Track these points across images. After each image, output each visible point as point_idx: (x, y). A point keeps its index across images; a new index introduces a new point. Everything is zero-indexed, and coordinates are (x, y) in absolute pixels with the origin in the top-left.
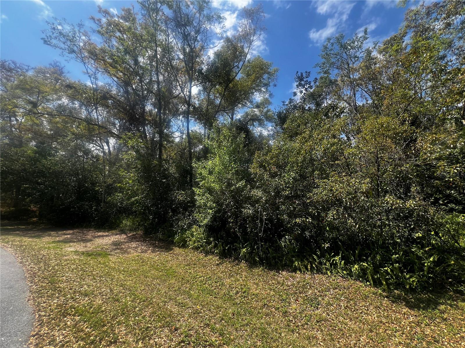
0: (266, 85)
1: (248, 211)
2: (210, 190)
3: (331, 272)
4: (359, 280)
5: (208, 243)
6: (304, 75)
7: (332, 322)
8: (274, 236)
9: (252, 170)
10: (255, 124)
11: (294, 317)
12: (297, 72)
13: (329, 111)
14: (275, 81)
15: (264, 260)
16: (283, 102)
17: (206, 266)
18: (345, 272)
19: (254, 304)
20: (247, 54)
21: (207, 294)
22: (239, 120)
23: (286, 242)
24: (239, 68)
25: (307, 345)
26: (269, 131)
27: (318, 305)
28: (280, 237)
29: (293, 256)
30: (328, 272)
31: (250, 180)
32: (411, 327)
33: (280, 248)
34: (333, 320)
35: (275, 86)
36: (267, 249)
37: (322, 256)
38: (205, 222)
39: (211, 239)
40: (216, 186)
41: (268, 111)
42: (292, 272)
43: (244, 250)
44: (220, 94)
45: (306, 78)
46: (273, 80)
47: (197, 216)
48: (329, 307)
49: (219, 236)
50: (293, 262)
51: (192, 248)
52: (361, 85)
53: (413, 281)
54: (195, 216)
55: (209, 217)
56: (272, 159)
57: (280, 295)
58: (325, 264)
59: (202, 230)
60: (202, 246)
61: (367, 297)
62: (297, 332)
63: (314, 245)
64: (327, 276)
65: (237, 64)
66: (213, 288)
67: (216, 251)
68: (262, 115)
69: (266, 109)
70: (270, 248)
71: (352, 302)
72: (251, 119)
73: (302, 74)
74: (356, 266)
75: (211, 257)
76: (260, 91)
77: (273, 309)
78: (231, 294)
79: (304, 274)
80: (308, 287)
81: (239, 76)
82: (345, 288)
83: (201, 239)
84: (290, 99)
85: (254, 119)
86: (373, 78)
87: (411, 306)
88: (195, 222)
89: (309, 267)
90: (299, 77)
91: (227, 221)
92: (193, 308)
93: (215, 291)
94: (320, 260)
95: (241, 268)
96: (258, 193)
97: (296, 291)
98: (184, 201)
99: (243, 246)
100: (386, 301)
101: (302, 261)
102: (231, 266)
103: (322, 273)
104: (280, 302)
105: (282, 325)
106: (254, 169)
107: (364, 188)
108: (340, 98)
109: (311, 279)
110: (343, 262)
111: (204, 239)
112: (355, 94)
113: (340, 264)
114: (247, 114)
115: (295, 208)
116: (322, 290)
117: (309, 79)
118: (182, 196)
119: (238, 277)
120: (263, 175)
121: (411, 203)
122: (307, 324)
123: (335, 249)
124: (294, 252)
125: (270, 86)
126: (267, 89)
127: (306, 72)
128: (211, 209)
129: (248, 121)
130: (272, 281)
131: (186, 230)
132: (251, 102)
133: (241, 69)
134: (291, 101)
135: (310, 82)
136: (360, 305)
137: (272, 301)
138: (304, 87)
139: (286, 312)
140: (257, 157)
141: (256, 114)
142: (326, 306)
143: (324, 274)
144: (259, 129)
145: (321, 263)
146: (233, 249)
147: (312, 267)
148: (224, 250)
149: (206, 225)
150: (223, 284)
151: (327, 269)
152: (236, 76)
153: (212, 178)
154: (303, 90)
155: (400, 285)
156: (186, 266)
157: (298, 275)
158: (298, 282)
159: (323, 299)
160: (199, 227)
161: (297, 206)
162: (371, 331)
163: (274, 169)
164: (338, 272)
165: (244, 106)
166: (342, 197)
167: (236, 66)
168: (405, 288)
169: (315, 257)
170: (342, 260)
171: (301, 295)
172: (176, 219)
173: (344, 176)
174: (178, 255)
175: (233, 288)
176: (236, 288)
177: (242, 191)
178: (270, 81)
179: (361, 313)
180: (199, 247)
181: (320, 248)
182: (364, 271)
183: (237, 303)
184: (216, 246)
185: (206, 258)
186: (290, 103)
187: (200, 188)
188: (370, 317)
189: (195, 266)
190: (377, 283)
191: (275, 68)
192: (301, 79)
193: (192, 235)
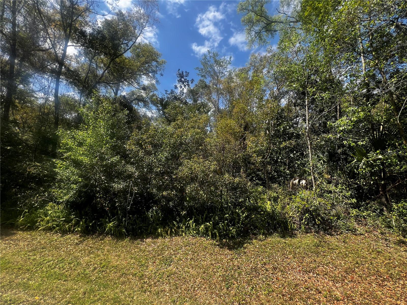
0: (154, 72)
1: (118, 186)
2: (77, 164)
3: (185, 233)
4: (203, 236)
5: (68, 221)
6: (184, 74)
7: (179, 273)
8: (143, 208)
9: (127, 147)
10: (140, 104)
11: (149, 279)
12: (179, 70)
13: (201, 107)
14: (162, 71)
15: (131, 231)
16: (166, 91)
17: (60, 247)
18: (195, 232)
19: (112, 276)
20: (138, 36)
21: (55, 279)
22: (124, 96)
23: (153, 213)
24: (128, 46)
25: (156, 300)
26: (152, 113)
27: (171, 262)
28: (148, 208)
29: (157, 225)
30: (184, 234)
31: (125, 156)
32: (228, 263)
33: (147, 218)
34: (180, 272)
35: (162, 75)
36: (135, 220)
37: (181, 221)
38: (66, 198)
39: (72, 217)
40: (86, 160)
41: (153, 95)
42: (155, 238)
43: (110, 225)
44: (105, 65)
45: (186, 76)
46: (160, 70)
47: (55, 192)
48: (179, 262)
49: (83, 212)
50: (157, 229)
51: (44, 230)
52: (223, 94)
53: (234, 231)
54: (53, 192)
55: (72, 193)
56: (148, 138)
57: (139, 262)
58: (182, 228)
59: (61, 207)
60: (57, 226)
61: (206, 248)
62: (149, 291)
63: (176, 213)
64: (182, 237)
65: (127, 42)
66: (65, 271)
67: (76, 229)
68: (148, 98)
69: (152, 93)
70: (138, 220)
71: (196, 254)
72: (136, 99)
73: (183, 72)
74: (202, 226)
75: (69, 236)
76: (147, 74)
77: (131, 276)
78: (87, 271)
79: (164, 239)
80: (166, 249)
81: (128, 55)
82: (193, 244)
83: (59, 217)
84: (172, 90)
85: (140, 99)
86: (230, 91)
87: (230, 248)
88: (51, 199)
89: (169, 232)
90: (180, 74)
91: (96, 196)
92: (28, 301)
93: (66, 273)
94: (178, 225)
95: (105, 242)
96: (131, 169)
97: (155, 254)
98: (39, 174)
99: (109, 220)
100: (217, 248)
101: (164, 227)
102: (92, 243)
103: (178, 236)
104: (138, 268)
105: (136, 289)
106: (129, 146)
107: (212, 168)
108: (209, 99)
109: (169, 241)
110: (195, 224)
111: (63, 218)
112: (219, 99)
113: (193, 226)
114: (133, 93)
115: (163, 183)
116: (176, 249)
117: (188, 78)
118: (35, 169)
119: (99, 253)
120: (138, 152)
121: (237, 180)
122: (159, 281)
123: (190, 215)
124: (159, 220)
125: (157, 73)
126: (154, 75)
127: (186, 72)
128: (76, 184)
129: (134, 100)
130: (134, 250)
131: (36, 209)
132: (138, 84)
133: (130, 48)
134: (172, 92)
135: (188, 81)
136: (201, 255)
137: (131, 269)
138: (183, 84)
139: (143, 275)
140: (135, 135)
141: (142, 96)
142: (177, 262)
143: (180, 236)
144: (144, 109)
145: (179, 227)
146: (99, 225)
147: (171, 232)
148: (87, 227)
149: (68, 201)
150: (79, 264)
151: (183, 231)
152: (124, 52)
153: (81, 150)
154: (182, 85)
155: (226, 236)
156: (29, 252)
157: (160, 240)
158: (158, 247)
159: (176, 257)
160: (57, 204)
161: (165, 181)
162: (204, 273)
163: (150, 148)
164: (191, 233)
165: (130, 84)
166: (198, 174)
167: (126, 43)
168: (229, 237)
169: (175, 223)
170: (194, 223)
171: (159, 257)
172: (24, 197)
173: (201, 158)
174: (19, 241)
175: (91, 265)
176: (94, 264)
177: (115, 166)
178: (158, 69)
179: (200, 261)
180: (54, 228)
181: (179, 215)
182: (207, 228)
183: (91, 281)
184: (77, 224)
185: (62, 239)
186: (172, 93)
187: (63, 160)
188: (206, 262)
189: (44, 250)
190: (214, 236)
191: (163, 60)
192: (181, 76)
193: (46, 215)
